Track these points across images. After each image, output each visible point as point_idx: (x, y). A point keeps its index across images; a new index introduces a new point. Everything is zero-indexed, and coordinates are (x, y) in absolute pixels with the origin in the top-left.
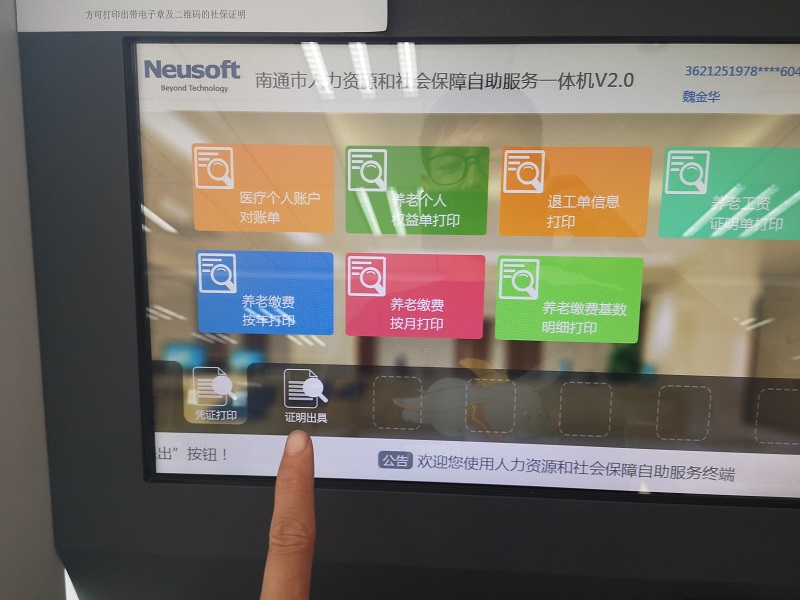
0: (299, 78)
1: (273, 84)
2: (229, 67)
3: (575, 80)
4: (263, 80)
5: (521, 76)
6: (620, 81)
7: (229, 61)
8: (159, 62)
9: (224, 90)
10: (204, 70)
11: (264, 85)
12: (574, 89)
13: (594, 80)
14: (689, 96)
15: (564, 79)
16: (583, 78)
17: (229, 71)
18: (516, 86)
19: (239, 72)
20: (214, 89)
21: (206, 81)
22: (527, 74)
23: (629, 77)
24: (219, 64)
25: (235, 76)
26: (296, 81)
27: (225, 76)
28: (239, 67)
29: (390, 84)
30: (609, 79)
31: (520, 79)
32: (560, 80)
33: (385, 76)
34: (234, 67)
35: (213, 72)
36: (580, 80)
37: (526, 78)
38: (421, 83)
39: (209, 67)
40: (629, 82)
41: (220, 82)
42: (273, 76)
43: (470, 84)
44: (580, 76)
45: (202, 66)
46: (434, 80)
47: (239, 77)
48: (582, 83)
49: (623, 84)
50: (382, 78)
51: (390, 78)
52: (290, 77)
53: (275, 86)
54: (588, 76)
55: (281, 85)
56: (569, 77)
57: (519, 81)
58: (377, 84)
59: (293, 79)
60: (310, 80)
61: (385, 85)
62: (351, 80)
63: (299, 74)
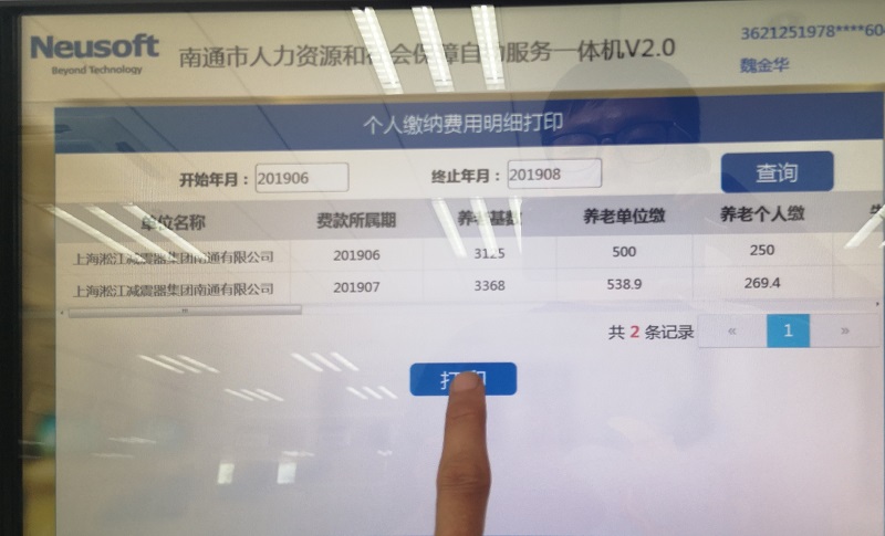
0: (237, 54)
1: (203, 62)
2: (144, 42)
3: (599, 49)
4: (190, 57)
5: (529, 45)
6: (657, 49)
7: (144, 35)
8: (50, 39)
9: (137, 71)
10: (110, 47)
11: (190, 63)
13: (624, 49)
14: (748, 65)
15: (585, 48)
16: (609, 46)
17: (144, 47)
18: (523, 58)
19: (157, 48)
20: (123, 70)
21: (112, 61)
22: (537, 43)
23: (669, 45)
24: (131, 38)
25: (152, 53)
26: (233, 58)
27: (138, 53)
28: (157, 41)
29: (359, 58)
31: (529, 49)
32: (580, 49)
33: (351, 49)
34: (151, 42)
35: (122, 49)
36: (606, 48)
37: (536, 48)
38: (399, 57)
39: (117, 44)
40: (669, 49)
41: (131, 61)
42: (203, 52)
43: (463, 56)
44: (606, 43)
45: (108, 42)
46: (416, 53)
47: (157, 55)
48: (609, 53)
49: (661, 52)
50: (348, 52)
51: (360, 51)
52: (226, 53)
53: (206, 65)
54: (616, 44)
55: (214, 63)
56: (591, 46)
57: (526, 52)
58: (341, 59)
59: (229, 55)
60: (252, 57)
61: (352, 61)
62: (307, 55)
63: (237, 49)
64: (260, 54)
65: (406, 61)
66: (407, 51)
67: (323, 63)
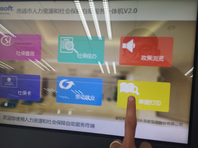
0: (30, 11)
1: (22, 12)
3: (117, 11)
5: (99, 9)
6: (132, 11)
7: (10, 6)
9: (8, 14)
10: (3, 8)
11: (19, 12)
12: (117, 14)
13: (124, 11)
15: (113, 11)
17: (10, 9)
21: (4, 12)
23: (135, 10)
24: (8, 7)
25: (12, 10)
26: (29, 11)
27: (9, 10)
28: (13, 8)
29: (58, 12)
30: (129, 10)
31: (99, 10)
32: (112, 11)
33: (56, 10)
34: (11, 8)
35: (6, 9)
37: (101, 10)
39: (5, 8)
40: (135, 12)
41: (7, 12)
42: (22, 10)
44: (119, 9)
45: (3, 7)
46: (71, 11)
48: (120, 12)
51: (58, 10)
52: (27, 10)
53: (23, 13)
54: (121, 10)
55: (24, 12)
56: (115, 10)
57: (99, 11)
58: (53, 12)
59: (28, 11)
60: (33, 11)
61: (56, 13)
62: (45, 11)
63: (30, 9)
64: (35, 10)
65: (69, 13)
66: (69, 10)
67: (49, 13)
